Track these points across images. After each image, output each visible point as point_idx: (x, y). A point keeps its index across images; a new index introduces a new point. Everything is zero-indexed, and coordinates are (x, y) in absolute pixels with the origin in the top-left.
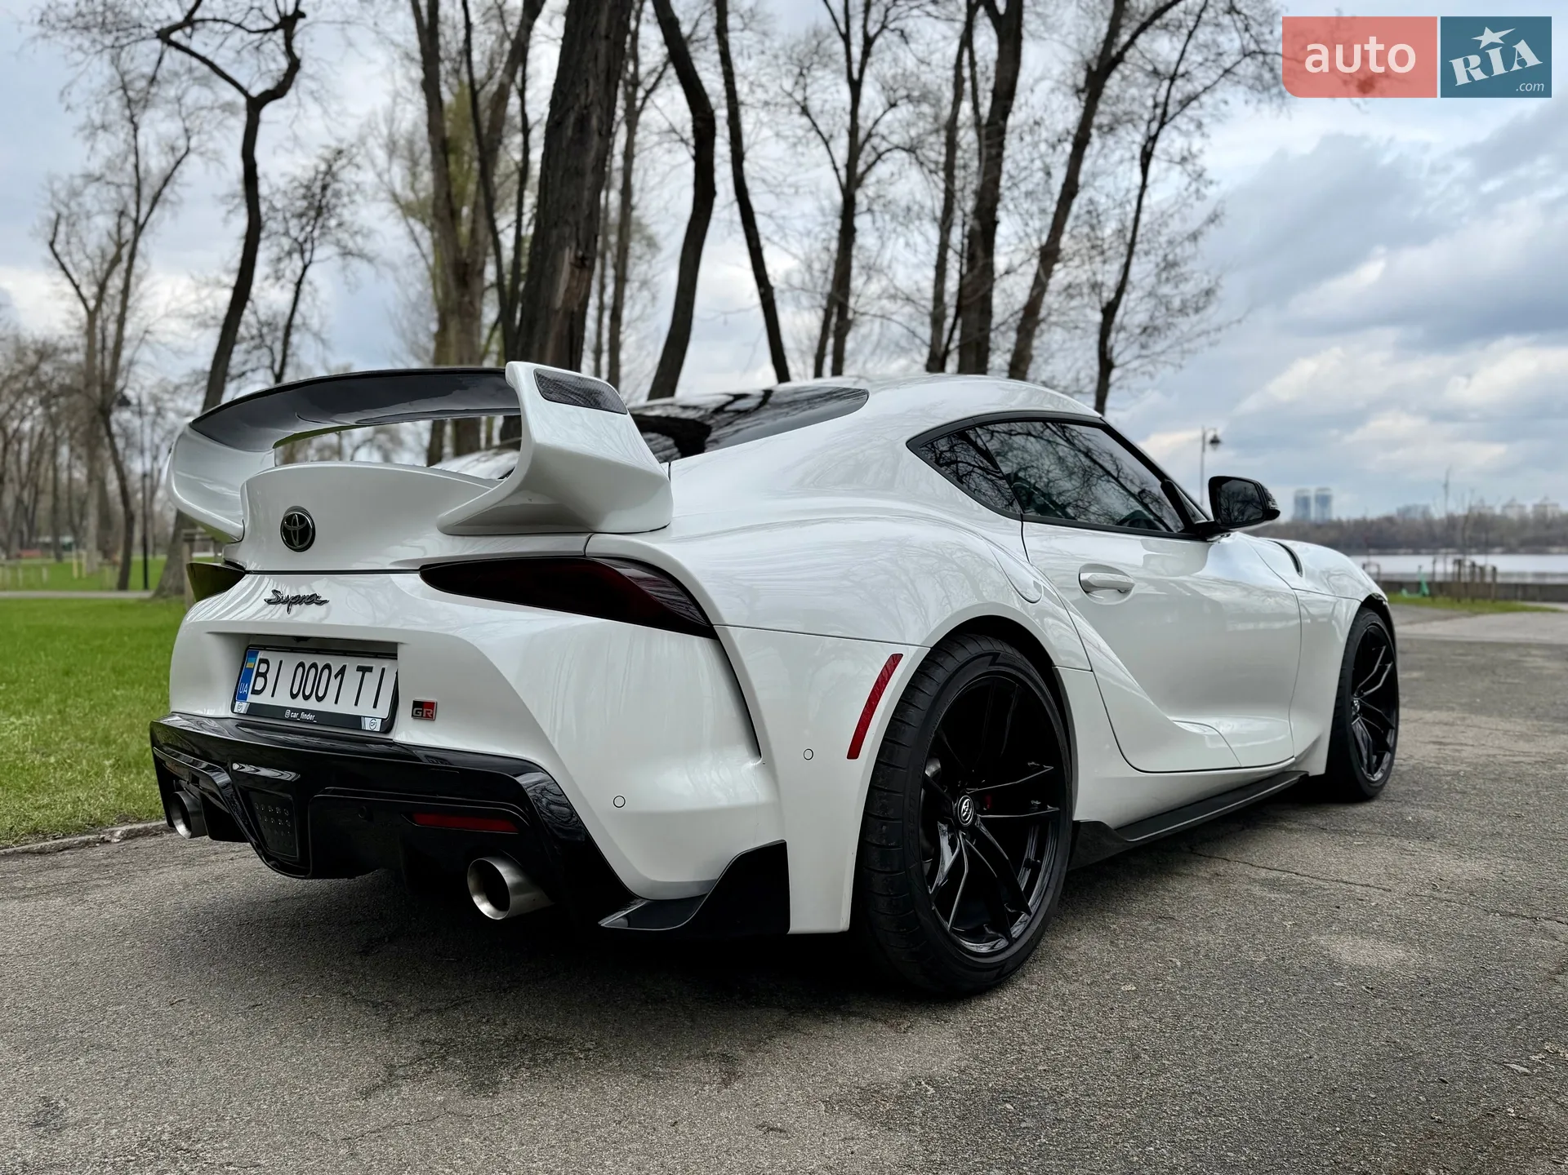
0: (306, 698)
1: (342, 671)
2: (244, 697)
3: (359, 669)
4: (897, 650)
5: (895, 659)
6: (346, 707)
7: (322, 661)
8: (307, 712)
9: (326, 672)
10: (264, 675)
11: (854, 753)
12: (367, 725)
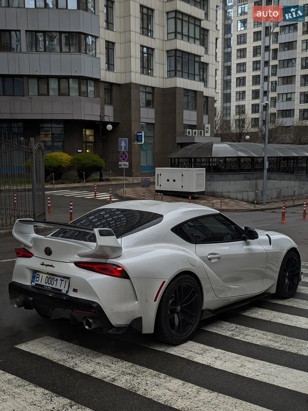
0: (49, 284)
1: (57, 280)
2: (34, 282)
3: (61, 280)
4: (165, 280)
5: (164, 282)
6: (58, 287)
7: (52, 277)
8: (49, 287)
9: (53, 279)
10: (39, 278)
11: (155, 300)
12: (63, 291)
